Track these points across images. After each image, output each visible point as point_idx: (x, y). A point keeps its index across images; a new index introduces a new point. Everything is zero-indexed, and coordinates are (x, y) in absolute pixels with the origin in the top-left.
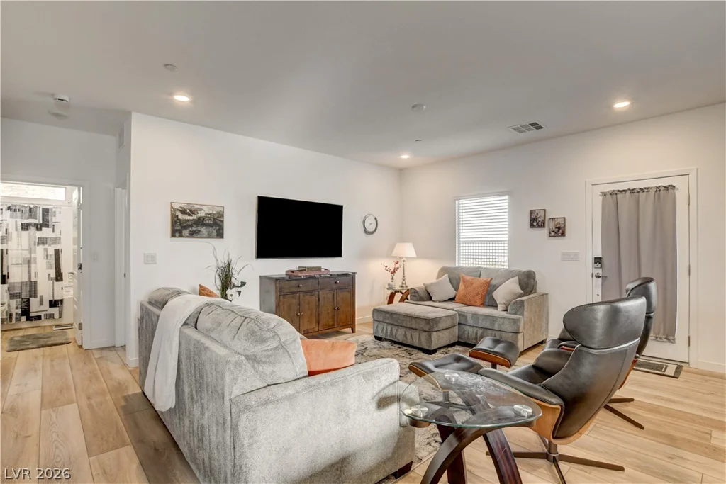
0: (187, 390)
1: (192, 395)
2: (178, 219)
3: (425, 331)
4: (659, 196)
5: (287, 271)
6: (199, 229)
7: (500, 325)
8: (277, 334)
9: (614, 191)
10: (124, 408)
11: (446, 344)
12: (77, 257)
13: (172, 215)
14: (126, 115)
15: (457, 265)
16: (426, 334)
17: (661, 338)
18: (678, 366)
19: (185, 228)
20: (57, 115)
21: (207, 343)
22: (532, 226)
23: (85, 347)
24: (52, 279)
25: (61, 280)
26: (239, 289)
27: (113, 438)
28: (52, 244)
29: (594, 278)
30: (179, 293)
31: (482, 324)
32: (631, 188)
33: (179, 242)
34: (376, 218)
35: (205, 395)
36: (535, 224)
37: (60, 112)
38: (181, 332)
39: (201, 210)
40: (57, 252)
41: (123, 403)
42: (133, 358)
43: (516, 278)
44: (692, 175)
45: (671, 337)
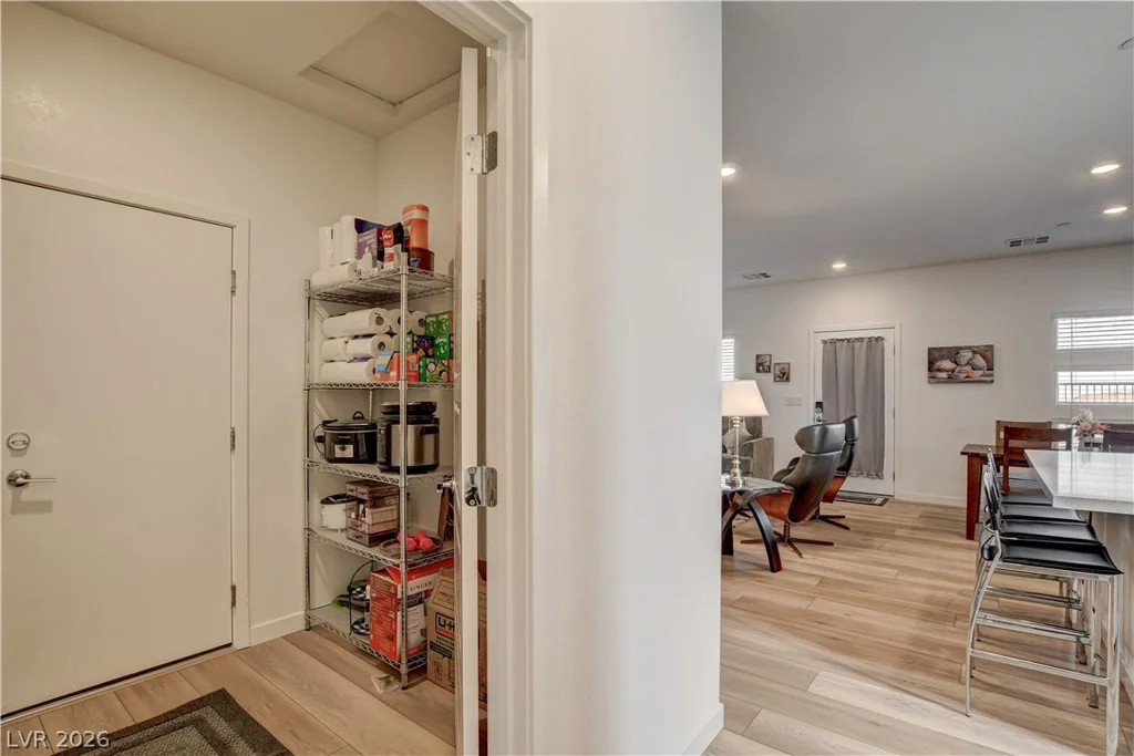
4: (871, 345)
9: (833, 339)
17: (872, 475)
18: (886, 498)
22: (758, 371)
29: (816, 421)
32: (848, 338)
36: (761, 368)
43: (745, 423)
44: (898, 327)
45: (879, 475)
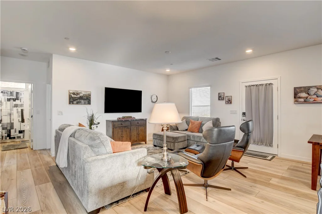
0: (71, 160)
1: (72, 161)
2: (72, 97)
3: (172, 142)
4: (267, 87)
5: (118, 118)
6: (80, 101)
7: (203, 140)
8: (99, 138)
9: (250, 85)
10: (49, 170)
11: (181, 148)
12: (30, 112)
13: (69, 95)
14: (51, 55)
15: (190, 116)
16: (173, 143)
17: (267, 145)
18: (274, 156)
19: (75, 100)
20: (22, 55)
21: (77, 142)
22: (219, 99)
23: (34, 149)
24: (20, 122)
25: (24, 122)
26: (97, 125)
27: (44, 180)
28: (20, 107)
29: (243, 121)
30: (70, 125)
31: (196, 140)
32: (256, 84)
33: (72, 106)
34: (157, 96)
35: (76, 160)
36: (220, 98)
37: (24, 54)
38: (69, 139)
39: (81, 93)
40: (22, 111)
41: (49, 169)
42: (53, 153)
43: (212, 121)
44: (279, 79)
45: (271, 145)
